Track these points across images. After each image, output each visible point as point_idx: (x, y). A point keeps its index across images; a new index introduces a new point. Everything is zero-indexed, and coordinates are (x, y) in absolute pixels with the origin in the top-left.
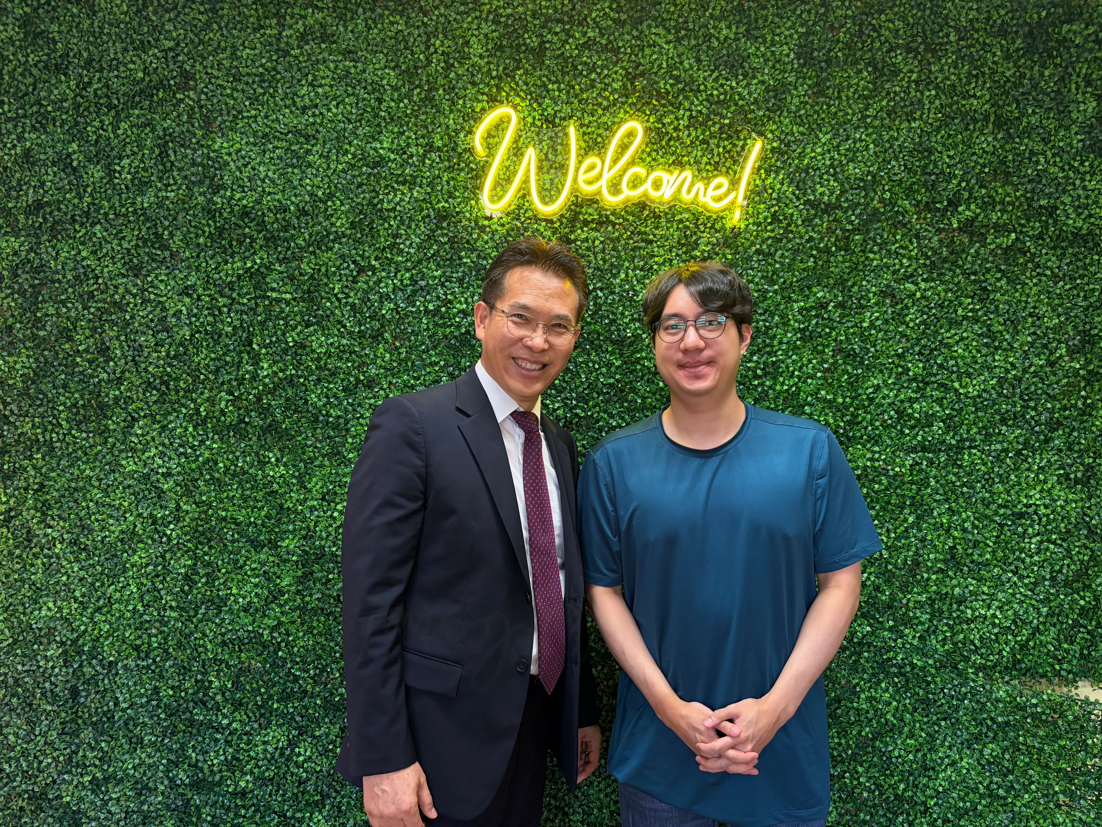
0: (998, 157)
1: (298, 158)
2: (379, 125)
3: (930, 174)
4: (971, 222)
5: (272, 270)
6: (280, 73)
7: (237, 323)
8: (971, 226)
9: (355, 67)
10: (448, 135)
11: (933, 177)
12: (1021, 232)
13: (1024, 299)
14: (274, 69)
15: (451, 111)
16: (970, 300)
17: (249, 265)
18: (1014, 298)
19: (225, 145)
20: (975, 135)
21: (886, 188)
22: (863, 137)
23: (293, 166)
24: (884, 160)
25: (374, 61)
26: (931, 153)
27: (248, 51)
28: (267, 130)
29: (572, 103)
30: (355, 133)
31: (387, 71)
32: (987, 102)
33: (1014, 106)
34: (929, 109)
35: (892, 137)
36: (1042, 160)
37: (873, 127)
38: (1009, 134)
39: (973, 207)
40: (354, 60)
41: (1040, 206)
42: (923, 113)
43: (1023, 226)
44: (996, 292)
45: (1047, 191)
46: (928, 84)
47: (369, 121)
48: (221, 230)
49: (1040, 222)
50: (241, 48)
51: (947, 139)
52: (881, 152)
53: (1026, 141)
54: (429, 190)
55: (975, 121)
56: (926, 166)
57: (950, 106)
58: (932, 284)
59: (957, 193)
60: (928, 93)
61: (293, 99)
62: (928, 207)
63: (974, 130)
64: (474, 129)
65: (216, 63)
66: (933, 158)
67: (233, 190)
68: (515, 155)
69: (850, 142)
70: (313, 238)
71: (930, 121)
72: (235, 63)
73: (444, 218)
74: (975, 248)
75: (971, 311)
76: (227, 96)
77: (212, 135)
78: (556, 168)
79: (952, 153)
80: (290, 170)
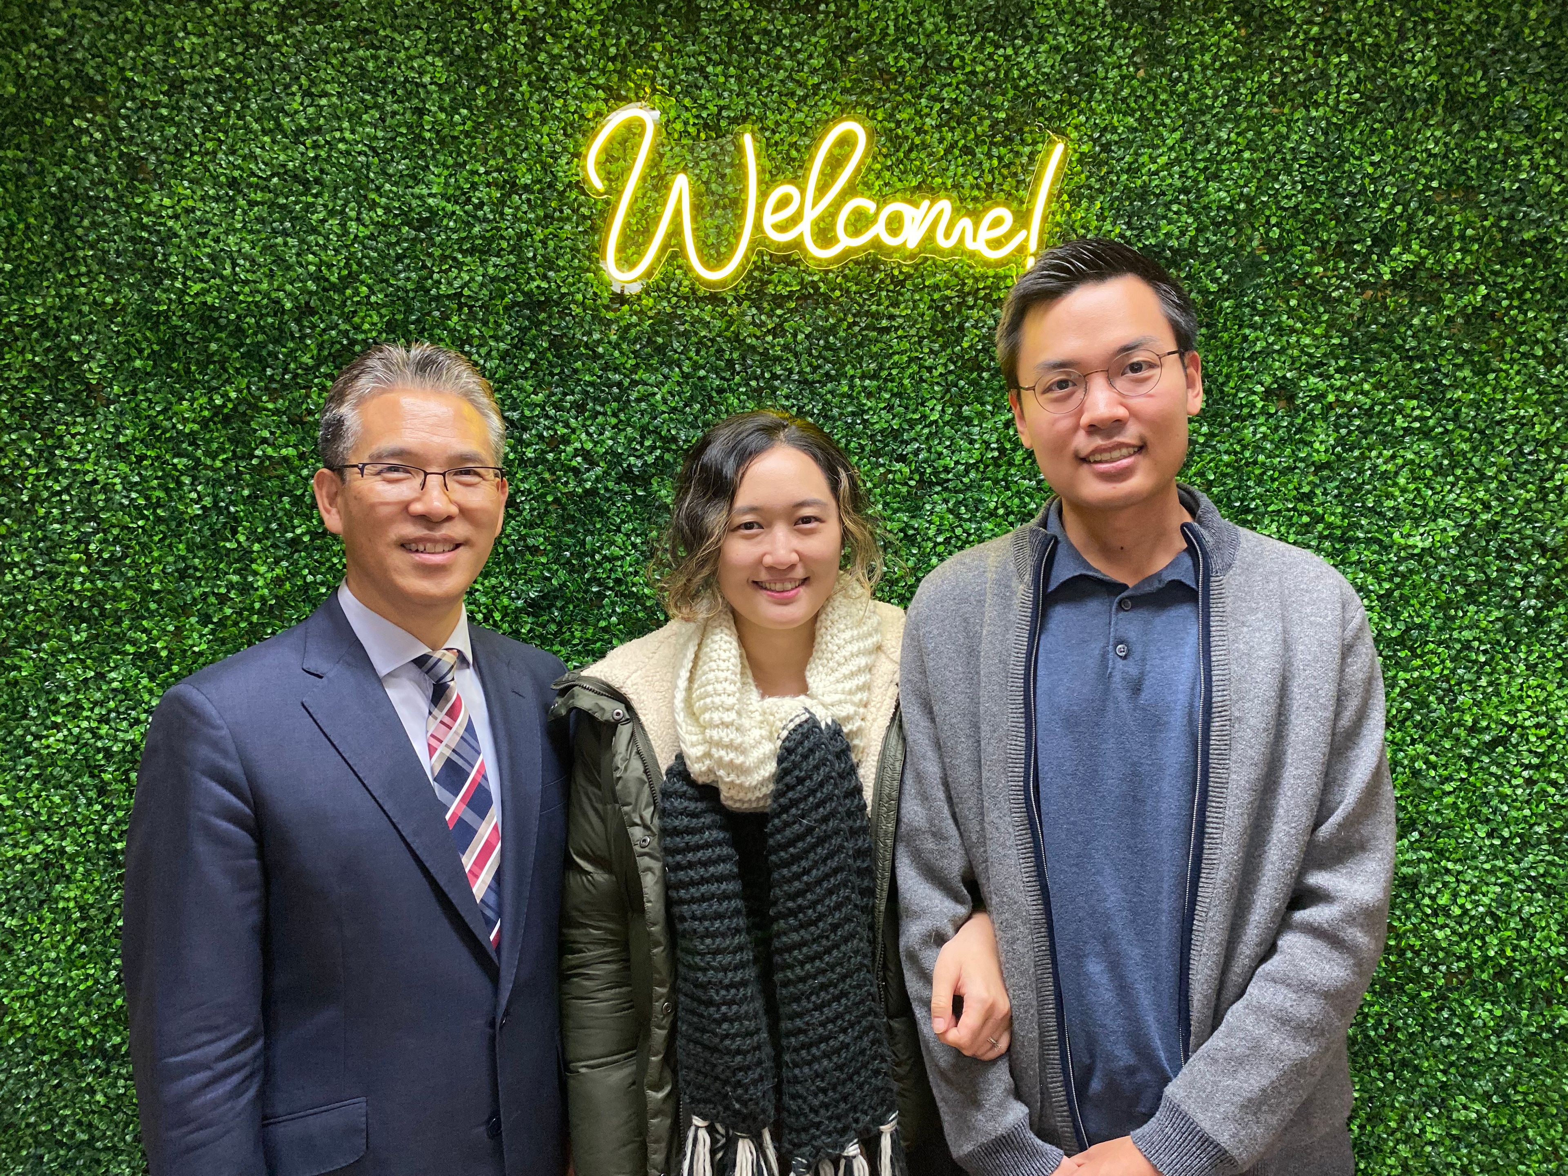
0: (1453, 162)
1: (293, 220)
2: (422, 155)
3: (1343, 196)
4: (1412, 272)
5: (259, 410)
6: (250, 75)
7: (208, 501)
8: (1413, 277)
9: (375, 58)
10: (541, 162)
11: (1347, 201)
12: (1495, 284)
13: (1499, 396)
14: (240, 68)
15: (544, 121)
16: (1414, 403)
17: (218, 402)
18: (1484, 394)
19: (167, 202)
20: (1416, 126)
21: (1273, 220)
22: (1233, 136)
23: (285, 233)
24: (1268, 172)
25: (407, 43)
26: (1343, 159)
27: (194, 40)
28: (236, 173)
29: (748, 94)
30: (384, 172)
31: (429, 59)
32: (1433, 69)
33: (1480, 74)
34: (1338, 86)
35: (1279, 135)
36: (1525, 162)
37: (1249, 119)
38: (1471, 123)
39: (1415, 247)
40: (373, 46)
41: (1523, 241)
42: (1329, 94)
43: (1497, 274)
44: (1456, 387)
45: (1534, 215)
46: (1335, 44)
47: (405, 148)
48: (170, 347)
49: (1524, 266)
50: (181, 34)
51: (1369, 137)
52: (1261, 160)
53: (1498, 133)
54: (513, 259)
55: (1414, 103)
56: (1336, 182)
57: (1373, 79)
58: (1354, 378)
59: (1389, 226)
60: (1337, 60)
61: (277, 120)
62: (1343, 251)
63: (1413, 118)
64: (583, 150)
65: (140, 62)
66: (1347, 167)
67: (186, 278)
68: (656, 188)
69: (1211, 146)
70: (326, 353)
71: (1342, 107)
72: (172, 61)
73: (542, 306)
74: (1422, 316)
75: (1416, 419)
76: (162, 118)
77: (142, 187)
78: (724, 208)
79: (1376, 158)
80: (279, 240)
